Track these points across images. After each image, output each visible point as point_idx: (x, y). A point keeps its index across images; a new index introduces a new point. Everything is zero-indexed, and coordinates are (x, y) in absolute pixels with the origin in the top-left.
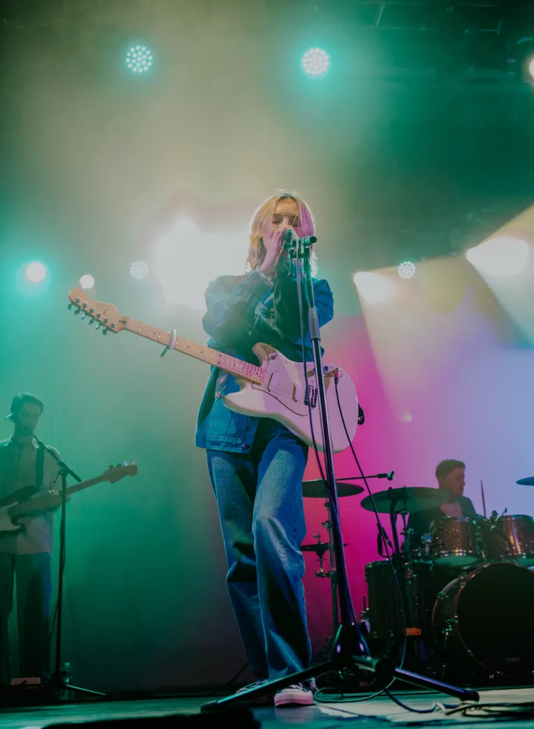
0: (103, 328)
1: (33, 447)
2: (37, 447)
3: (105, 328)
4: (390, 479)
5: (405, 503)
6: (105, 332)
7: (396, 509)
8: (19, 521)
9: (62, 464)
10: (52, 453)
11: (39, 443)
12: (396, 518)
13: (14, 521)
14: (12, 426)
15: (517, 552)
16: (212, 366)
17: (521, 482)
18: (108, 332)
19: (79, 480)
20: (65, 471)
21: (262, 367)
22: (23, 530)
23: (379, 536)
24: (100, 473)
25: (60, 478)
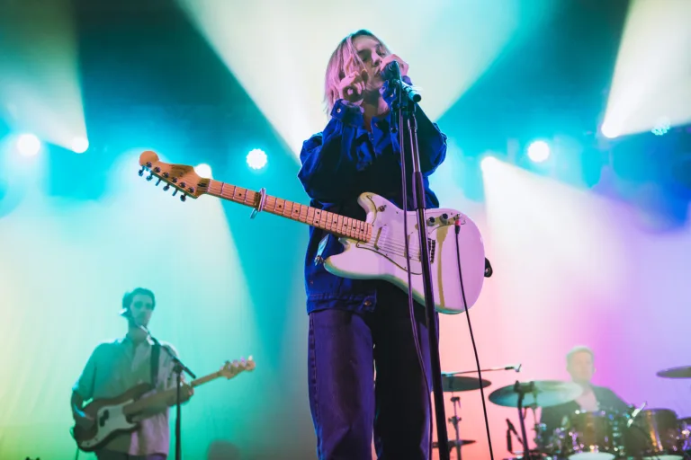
0: (180, 193)
1: (147, 344)
2: (152, 343)
3: (183, 194)
4: (518, 371)
5: (535, 396)
6: (183, 198)
7: (525, 403)
8: (135, 419)
9: (176, 360)
10: (167, 349)
11: (153, 339)
12: (525, 413)
13: (129, 420)
14: (125, 322)
15: (658, 448)
16: (311, 227)
17: (662, 374)
18: (187, 197)
19: (194, 377)
20: (179, 368)
21: (368, 221)
22: (138, 428)
23: (508, 432)
24: (217, 369)
25: (175, 375)
